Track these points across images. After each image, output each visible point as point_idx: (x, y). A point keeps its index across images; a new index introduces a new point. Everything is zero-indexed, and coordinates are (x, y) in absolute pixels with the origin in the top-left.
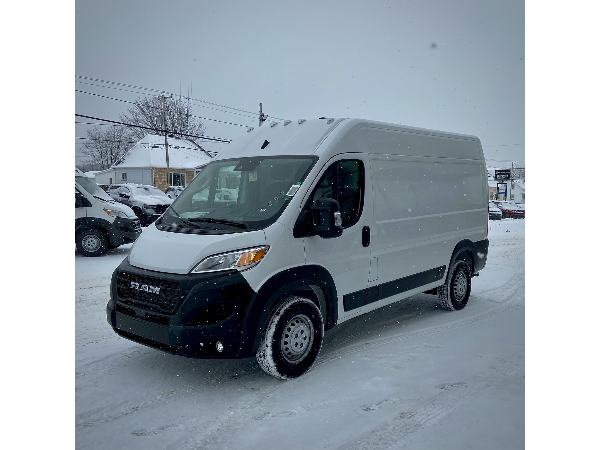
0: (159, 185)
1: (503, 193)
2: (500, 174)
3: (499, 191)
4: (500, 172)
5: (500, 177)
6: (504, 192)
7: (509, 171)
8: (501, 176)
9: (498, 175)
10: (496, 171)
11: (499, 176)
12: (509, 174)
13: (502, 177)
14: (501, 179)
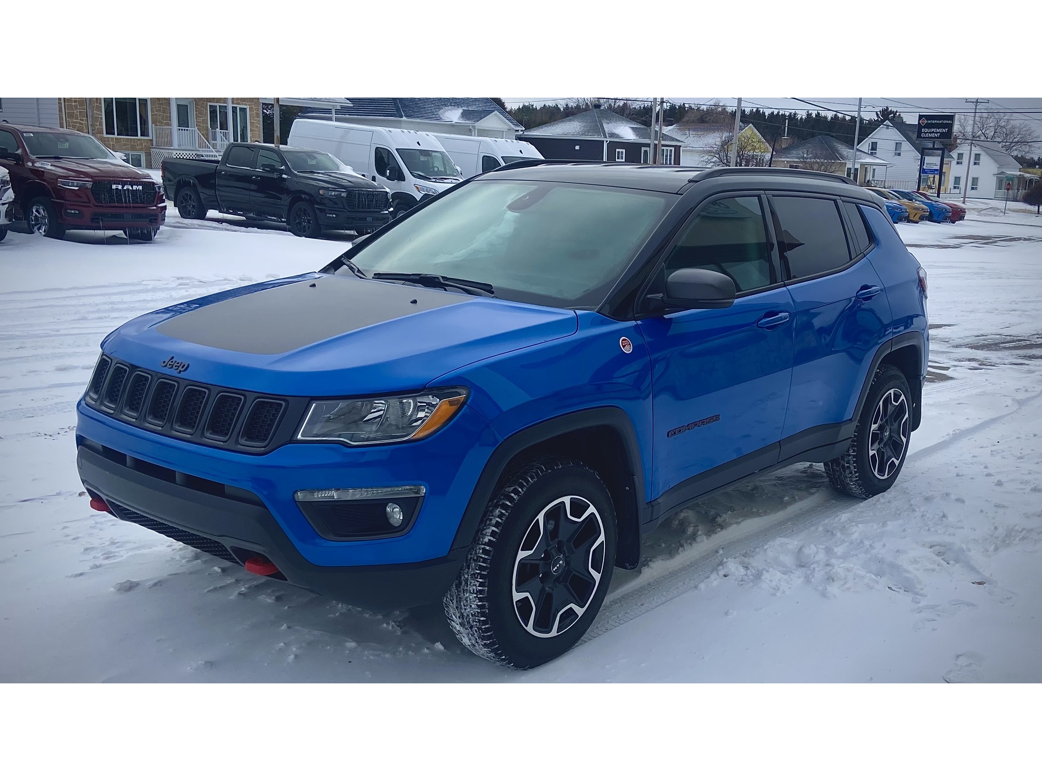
0: (78, 125)
1: (933, 171)
2: (928, 126)
3: (925, 168)
4: (930, 122)
5: (930, 133)
6: (937, 170)
7: (951, 118)
8: (933, 130)
9: (924, 127)
10: (921, 117)
11: (926, 130)
12: (950, 127)
13: (933, 132)
14: (931, 138)
